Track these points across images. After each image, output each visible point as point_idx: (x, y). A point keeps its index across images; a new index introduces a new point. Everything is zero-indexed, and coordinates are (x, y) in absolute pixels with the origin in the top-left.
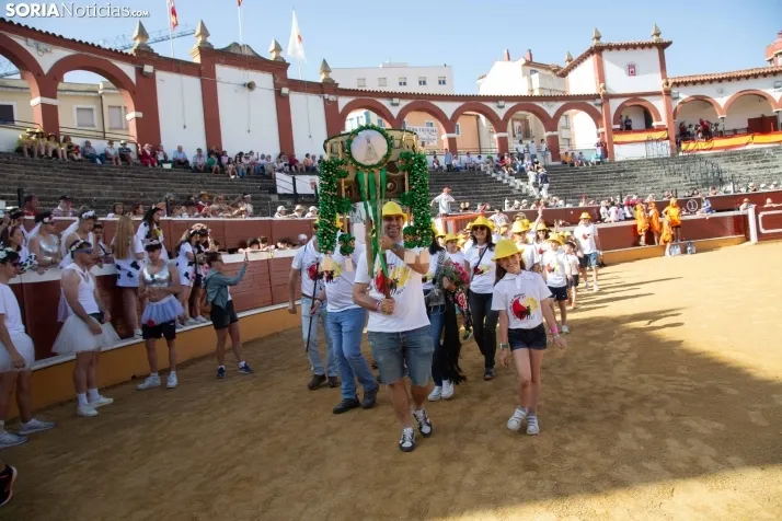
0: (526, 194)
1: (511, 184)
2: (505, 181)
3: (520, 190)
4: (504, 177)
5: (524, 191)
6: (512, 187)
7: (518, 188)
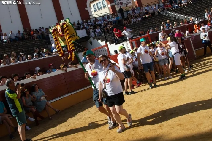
0: (178, 19)
1: (170, 16)
2: (167, 15)
3: (175, 18)
4: (167, 13)
5: (177, 18)
6: (171, 17)
7: (174, 16)
